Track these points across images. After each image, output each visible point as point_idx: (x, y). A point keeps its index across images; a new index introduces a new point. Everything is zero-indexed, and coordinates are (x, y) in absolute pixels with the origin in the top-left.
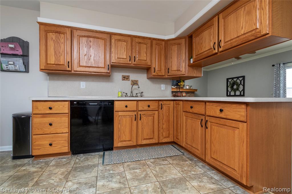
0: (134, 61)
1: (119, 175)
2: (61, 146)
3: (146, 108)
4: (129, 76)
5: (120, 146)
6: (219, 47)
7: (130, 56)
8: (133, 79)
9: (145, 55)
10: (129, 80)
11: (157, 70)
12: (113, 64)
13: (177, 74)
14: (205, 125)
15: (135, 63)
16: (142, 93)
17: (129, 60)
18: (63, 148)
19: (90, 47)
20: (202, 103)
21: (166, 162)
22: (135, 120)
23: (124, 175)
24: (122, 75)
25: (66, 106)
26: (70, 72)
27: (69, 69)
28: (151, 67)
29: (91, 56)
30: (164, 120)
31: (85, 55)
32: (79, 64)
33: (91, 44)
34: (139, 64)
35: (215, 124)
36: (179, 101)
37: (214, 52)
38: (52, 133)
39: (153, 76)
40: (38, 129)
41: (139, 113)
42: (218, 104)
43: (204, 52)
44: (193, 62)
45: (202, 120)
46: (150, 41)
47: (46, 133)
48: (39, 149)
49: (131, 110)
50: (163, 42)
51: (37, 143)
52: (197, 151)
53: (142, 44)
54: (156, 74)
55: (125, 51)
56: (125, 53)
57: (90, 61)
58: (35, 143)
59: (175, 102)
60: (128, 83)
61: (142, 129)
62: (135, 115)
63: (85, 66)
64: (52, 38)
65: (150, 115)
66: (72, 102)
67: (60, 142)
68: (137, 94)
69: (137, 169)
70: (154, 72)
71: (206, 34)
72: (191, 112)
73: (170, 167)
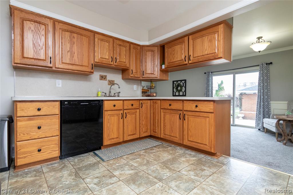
0: (116, 63)
1: (127, 165)
2: (51, 151)
3: (130, 107)
4: (106, 76)
5: (109, 144)
6: (189, 60)
7: (112, 57)
8: (110, 79)
9: (125, 57)
10: (106, 80)
11: (134, 72)
12: (96, 63)
13: (151, 77)
14: (183, 118)
15: (116, 64)
16: (119, 93)
17: (111, 60)
18: (53, 153)
19: (74, 43)
20: (180, 101)
21: (155, 150)
22: (122, 118)
23: (131, 165)
24: (100, 75)
25: (56, 107)
26: (51, 69)
27: (51, 65)
28: (128, 69)
29: (74, 53)
30: (144, 117)
31: (68, 52)
32: (62, 60)
33: (75, 40)
34: (119, 65)
35: (191, 116)
36: (157, 101)
37: (185, 63)
38: (40, 137)
39: (131, 77)
40: (24, 134)
41: (125, 111)
42: (193, 102)
43: (176, 61)
44: (165, 68)
45: (180, 114)
46: (128, 44)
47: (34, 137)
48: (25, 157)
49: (118, 109)
50: (139, 47)
51: (22, 150)
52: (175, 138)
53: (122, 46)
54: (134, 76)
55: (107, 52)
56: (108, 53)
57: (73, 58)
58: (20, 151)
59: (151, 101)
60: (105, 83)
61: (127, 126)
62: (122, 113)
63: (68, 63)
64: (30, 28)
65: (133, 114)
66: (62, 102)
67: (49, 146)
68: (115, 94)
69: (137, 159)
70: (132, 74)
71: (177, 48)
72: (170, 108)
73: (160, 153)
